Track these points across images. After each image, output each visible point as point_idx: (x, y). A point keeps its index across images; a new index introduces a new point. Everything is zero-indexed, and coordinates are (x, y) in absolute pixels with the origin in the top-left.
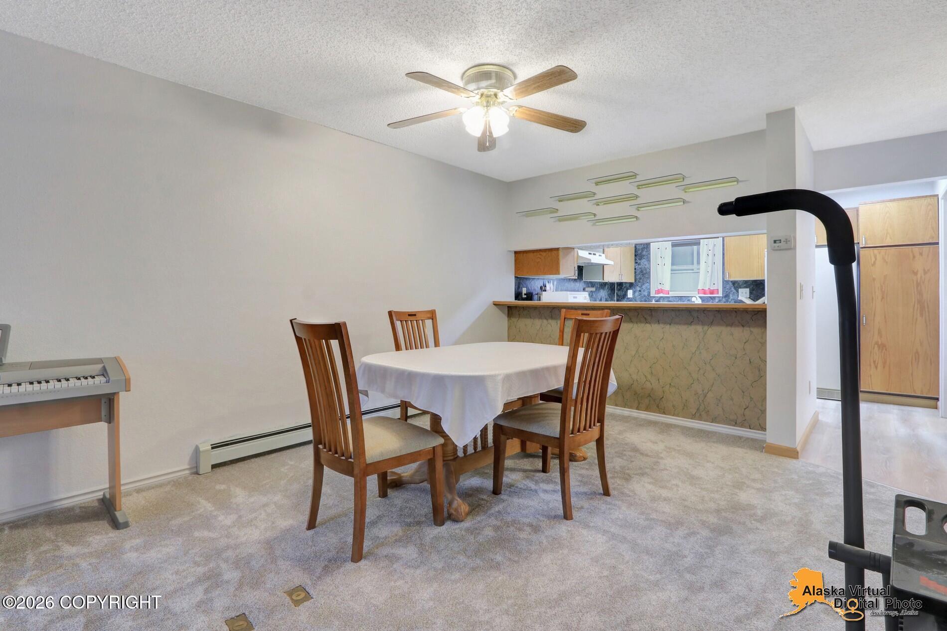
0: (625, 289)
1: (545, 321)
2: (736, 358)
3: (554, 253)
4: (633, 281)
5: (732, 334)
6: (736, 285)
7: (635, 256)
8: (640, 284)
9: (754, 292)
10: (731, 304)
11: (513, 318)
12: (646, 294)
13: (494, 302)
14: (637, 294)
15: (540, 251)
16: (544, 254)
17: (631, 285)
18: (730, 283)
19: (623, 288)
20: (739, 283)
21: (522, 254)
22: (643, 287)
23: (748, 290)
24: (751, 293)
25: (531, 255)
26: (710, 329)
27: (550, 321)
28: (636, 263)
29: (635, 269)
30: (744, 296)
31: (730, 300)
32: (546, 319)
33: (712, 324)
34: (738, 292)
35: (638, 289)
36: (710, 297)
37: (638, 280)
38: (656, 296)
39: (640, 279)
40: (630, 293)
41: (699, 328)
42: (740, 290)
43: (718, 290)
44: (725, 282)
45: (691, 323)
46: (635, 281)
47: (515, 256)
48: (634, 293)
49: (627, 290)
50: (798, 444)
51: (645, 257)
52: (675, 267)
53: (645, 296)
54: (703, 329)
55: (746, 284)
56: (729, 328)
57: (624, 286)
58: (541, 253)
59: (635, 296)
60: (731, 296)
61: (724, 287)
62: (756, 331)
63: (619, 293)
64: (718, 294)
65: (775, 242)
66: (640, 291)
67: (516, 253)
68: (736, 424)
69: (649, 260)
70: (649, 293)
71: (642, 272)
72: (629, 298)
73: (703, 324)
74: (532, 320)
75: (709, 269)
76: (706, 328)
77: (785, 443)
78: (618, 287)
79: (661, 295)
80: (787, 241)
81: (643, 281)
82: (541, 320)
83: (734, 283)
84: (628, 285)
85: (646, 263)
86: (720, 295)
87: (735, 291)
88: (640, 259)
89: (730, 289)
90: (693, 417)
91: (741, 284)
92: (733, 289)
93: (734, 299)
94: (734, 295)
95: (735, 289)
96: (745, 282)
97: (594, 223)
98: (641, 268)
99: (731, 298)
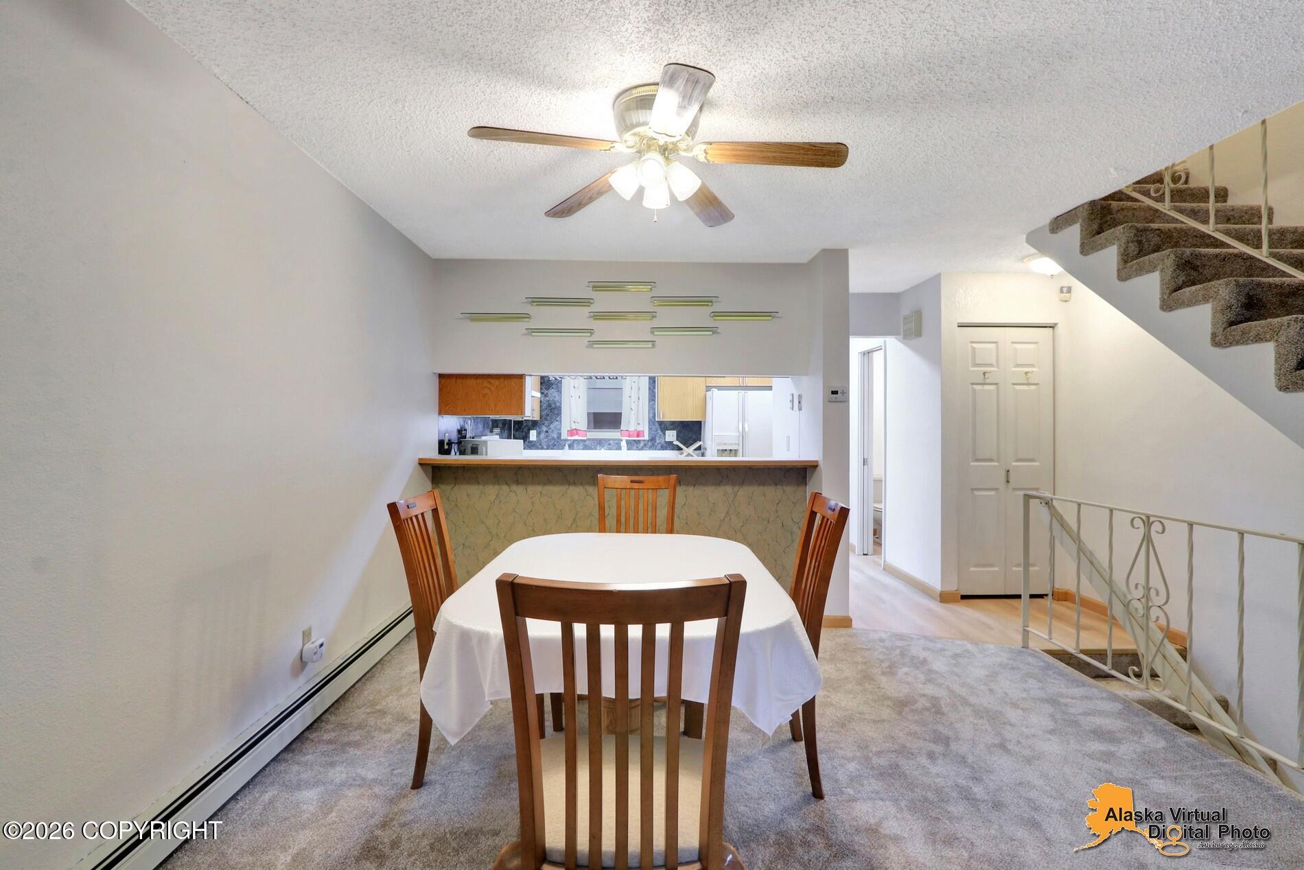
0: (526, 430)
1: (505, 488)
2: (768, 522)
3: (513, 382)
4: (537, 418)
5: (764, 495)
6: (663, 426)
7: (541, 384)
8: (546, 423)
11: (443, 483)
12: (556, 436)
13: (420, 459)
14: (543, 435)
16: (496, 382)
17: (534, 424)
18: (657, 424)
19: (523, 427)
20: (665, 425)
21: (454, 380)
22: (551, 426)
23: (675, 432)
24: (677, 436)
25: (472, 382)
26: (741, 489)
27: (514, 487)
29: (541, 402)
30: (671, 439)
31: (656, 444)
32: (507, 484)
33: (742, 483)
34: (665, 434)
36: (634, 440)
37: (544, 416)
38: (569, 438)
39: (547, 415)
40: (533, 435)
41: (729, 489)
42: (667, 432)
43: (643, 431)
44: (652, 421)
46: (541, 418)
47: (440, 382)
48: (539, 434)
49: (529, 430)
51: (553, 386)
53: (553, 439)
54: (733, 489)
55: (674, 425)
56: (761, 488)
57: (525, 424)
58: (492, 381)
59: (540, 438)
60: (657, 438)
61: (650, 429)
64: (644, 436)
66: (547, 432)
67: (441, 376)
69: (559, 391)
70: (560, 434)
71: (549, 405)
72: (532, 442)
73: (733, 484)
74: (481, 487)
75: (633, 406)
76: (736, 488)
78: (516, 426)
79: (576, 437)
80: (843, 393)
81: (551, 419)
82: (497, 487)
83: (661, 423)
84: (530, 423)
85: (556, 394)
86: (646, 437)
87: (661, 433)
88: (547, 389)
89: (657, 430)
91: (668, 424)
92: (659, 431)
93: (660, 443)
94: (660, 437)
95: (662, 430)
96: (673, 423)
97: (592, 344)
98: (548, 401)
99: (658, 441)
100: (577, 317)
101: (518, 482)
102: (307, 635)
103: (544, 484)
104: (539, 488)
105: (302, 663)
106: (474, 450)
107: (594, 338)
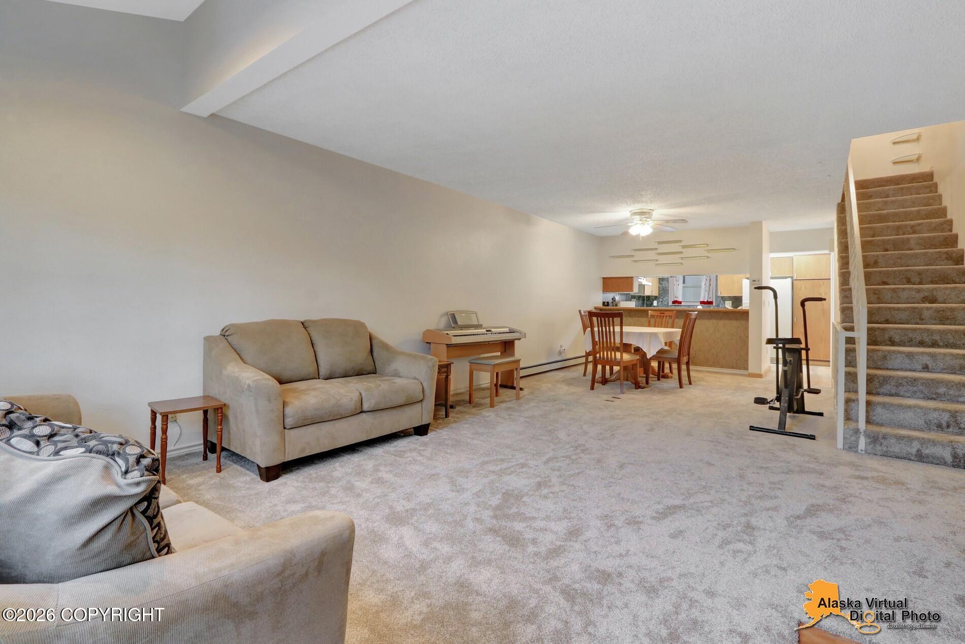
0: (652, 300)
2: (733, 336)
3: (630, 279)
4: (657, 294)
6: (724, 299)
7: (659, 279)
8: (662, 297)
9: (735, 303)
10: (721, 308)
12: (666, 303)
13: (595, 307)
14: (660, 303)
15: (623, 278)
16: (623, 280)
17: (656, 298)
19: (650, 299)
21: (608, 279)
22: (664, 299)
23: (731, 302)
24: (732, 304)
25: (614, 280)
28: (659, 283)
29: (659, 287)
30: (728, 305)
34: (725, 303)
35: (661, 300)
38: (673, 305)
39: (662, 293)
40: (655, 303)
42: (726, 302)
43: (712, 301)
44: (717, 297)
45: (711, 319)
46: (659, 295)
47: (604, 281)
48: (658, 302)
49: (653, 300)
50: (763, 372)
51: (665, 280)
52: (684, 285)
53: (665, 305)
55: (730, 298)
57: (652, 298)
58: (621, 279)
59: (658, 304)
60: (720, 305)
61: (716, 301)
62: (743, 322)
63: (648, 303)
65: (754, 281)
67: (603, 278)
68: (733, 368)
69: (668, 282)
70: (668, 303)
71: (663, 289)
72: (654, 305)
73: (717, 319)
75: (707, 289)
77: (757, 372)
78: (647, 299)
79: (676, 304)
80: (758, 281)
81: (664, 295)
83: (722, 298)
84: (654, 297)
85: (666, 283)
86: (714, 305)
87: (723, 302)
88: (662, 281)
89: (720, 301)
90: (711, 366)
91: (727, 298)
92: (722, 301)
94: (722, 304)
95: (723, 301)
96: (730, 297)
97: (657, 265)
98: (663, 287)
99: (721, 307)
100: (651, 255)
101: (630, 316)
102: (561, 346)
103: (639, 317)
104: (637, 319)
105: (560, 353)
106: (616, 305)
107: (658, 263)
